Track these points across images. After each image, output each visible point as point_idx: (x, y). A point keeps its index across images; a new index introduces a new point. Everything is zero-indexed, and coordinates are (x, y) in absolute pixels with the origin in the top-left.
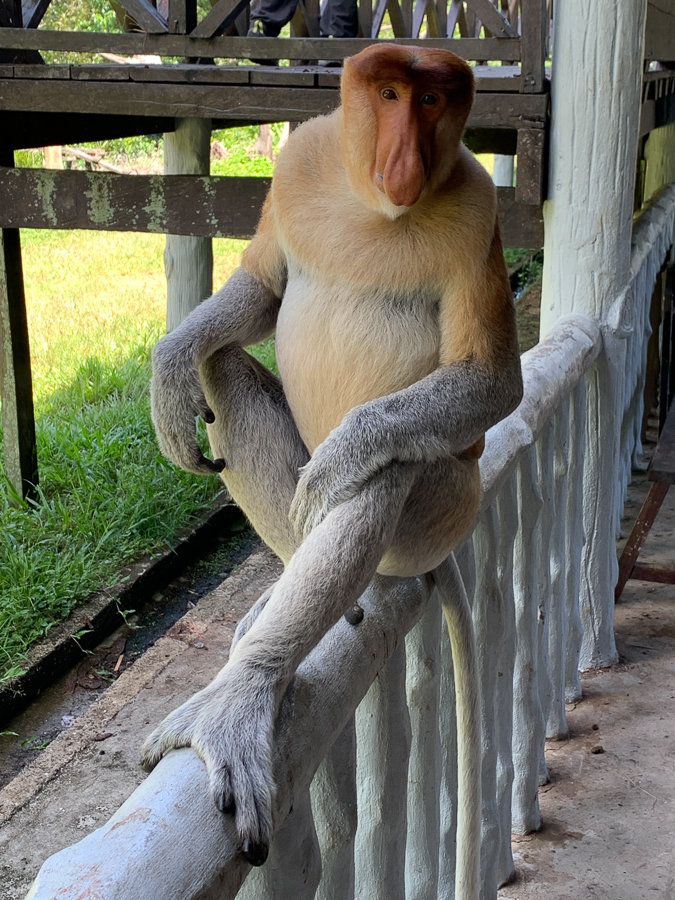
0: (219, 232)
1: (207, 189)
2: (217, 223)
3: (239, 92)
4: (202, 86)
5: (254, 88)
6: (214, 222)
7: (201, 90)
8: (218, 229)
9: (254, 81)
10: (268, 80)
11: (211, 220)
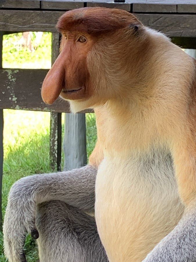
0: (17, 106)
1: (10, 78)
2: (17, 100)
3: (33, 14)
4: (8, 11)
5: (44, 12)
6: (14, 99)
7: (8, 13)
8: (17, 104)
9: (43, 8)
10: (53, 7)
11: (12, 98)
